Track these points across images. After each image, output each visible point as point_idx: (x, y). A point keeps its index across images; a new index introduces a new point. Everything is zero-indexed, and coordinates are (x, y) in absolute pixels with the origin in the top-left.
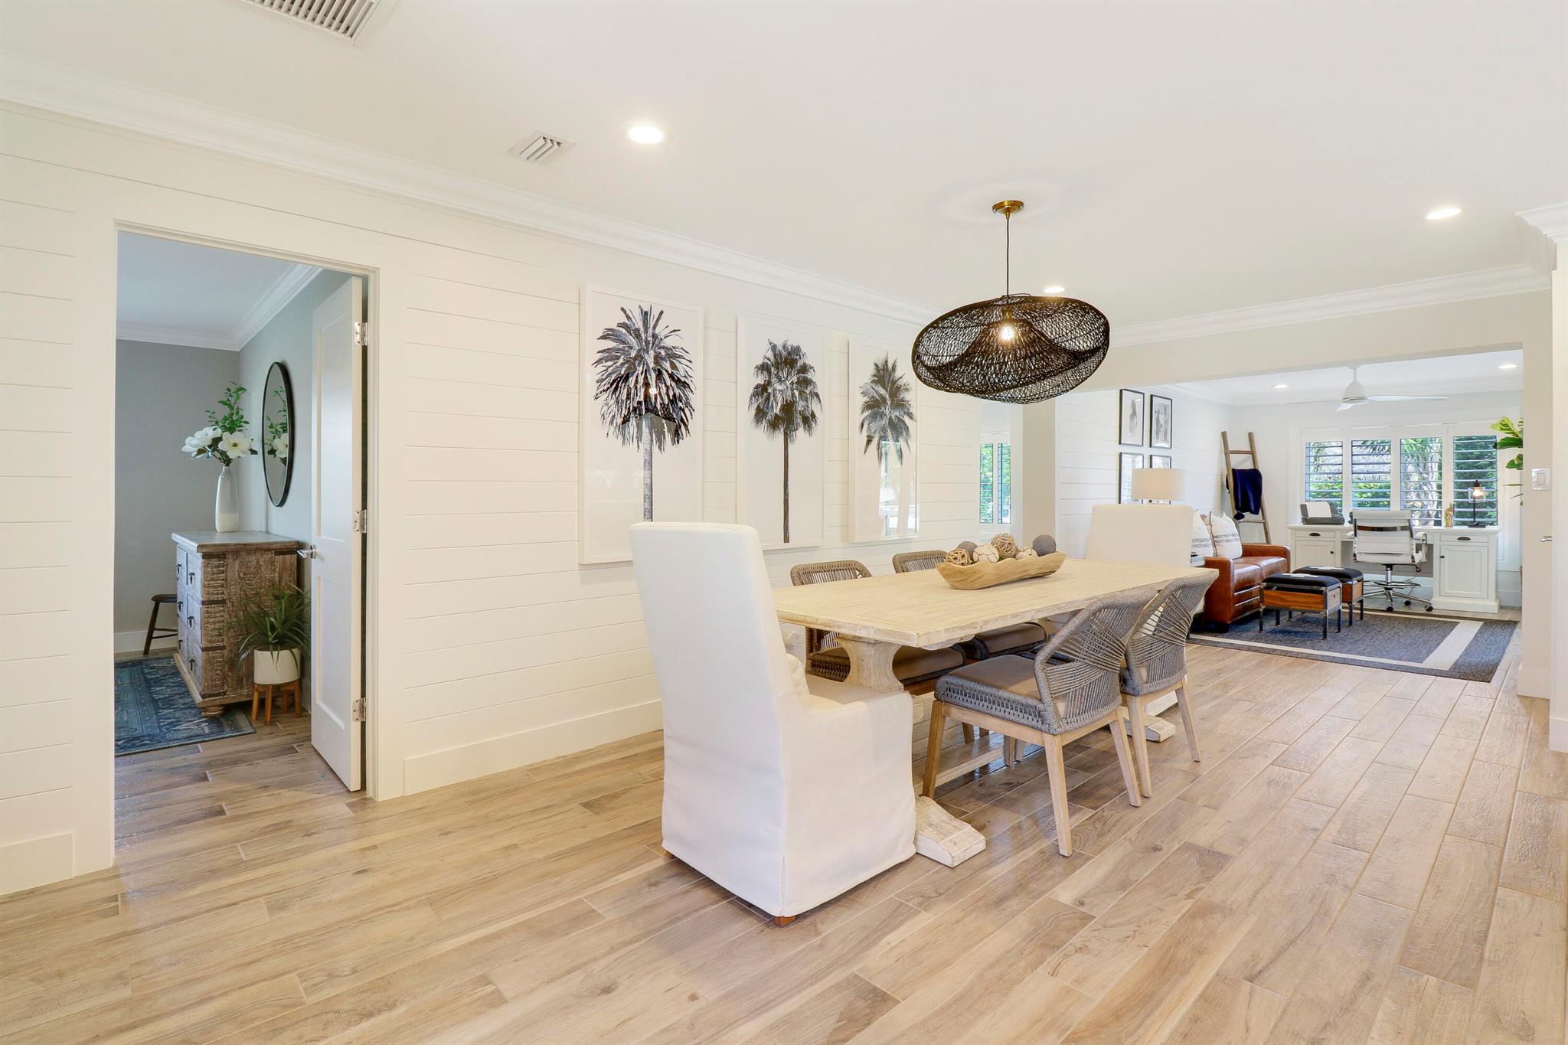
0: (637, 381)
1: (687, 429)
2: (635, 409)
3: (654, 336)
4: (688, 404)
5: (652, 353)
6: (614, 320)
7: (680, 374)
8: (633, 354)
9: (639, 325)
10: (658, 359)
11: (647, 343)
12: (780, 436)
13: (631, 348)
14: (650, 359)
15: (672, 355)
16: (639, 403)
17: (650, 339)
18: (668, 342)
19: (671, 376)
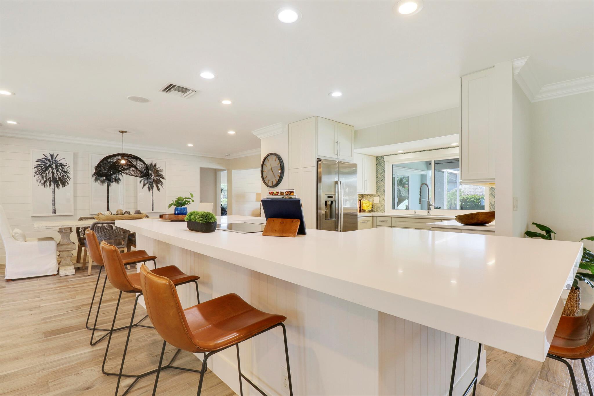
0: (49, 172)
1: (68, 183)
2: (48, 179)
3: (55, 161)
4: (68, 177)
5: (54, 165)
6: (41, 157)
7: (65, 169)
8: (48, 165)
9: (50, 158)
10: (56, 166)
11: (53, 162)
12: (105, 185)
13: (47, 164)
14: (54, 166)
15: (62, 165)
16: (50, 177)
17: (54, 161)
18: (60, 162)
19: (62, 170)
